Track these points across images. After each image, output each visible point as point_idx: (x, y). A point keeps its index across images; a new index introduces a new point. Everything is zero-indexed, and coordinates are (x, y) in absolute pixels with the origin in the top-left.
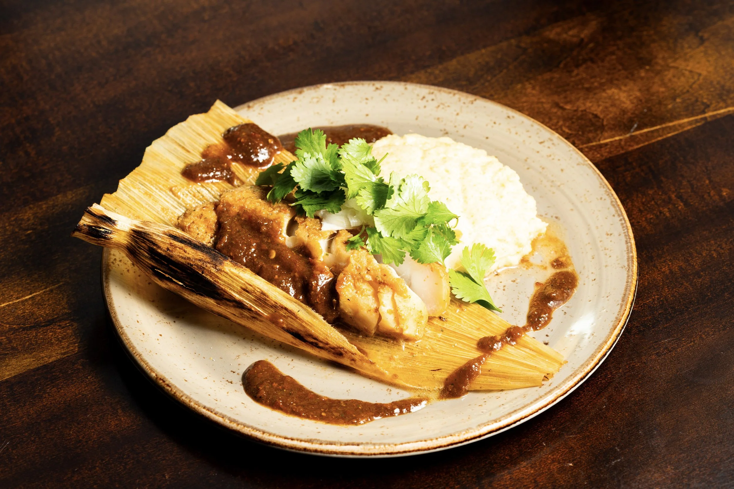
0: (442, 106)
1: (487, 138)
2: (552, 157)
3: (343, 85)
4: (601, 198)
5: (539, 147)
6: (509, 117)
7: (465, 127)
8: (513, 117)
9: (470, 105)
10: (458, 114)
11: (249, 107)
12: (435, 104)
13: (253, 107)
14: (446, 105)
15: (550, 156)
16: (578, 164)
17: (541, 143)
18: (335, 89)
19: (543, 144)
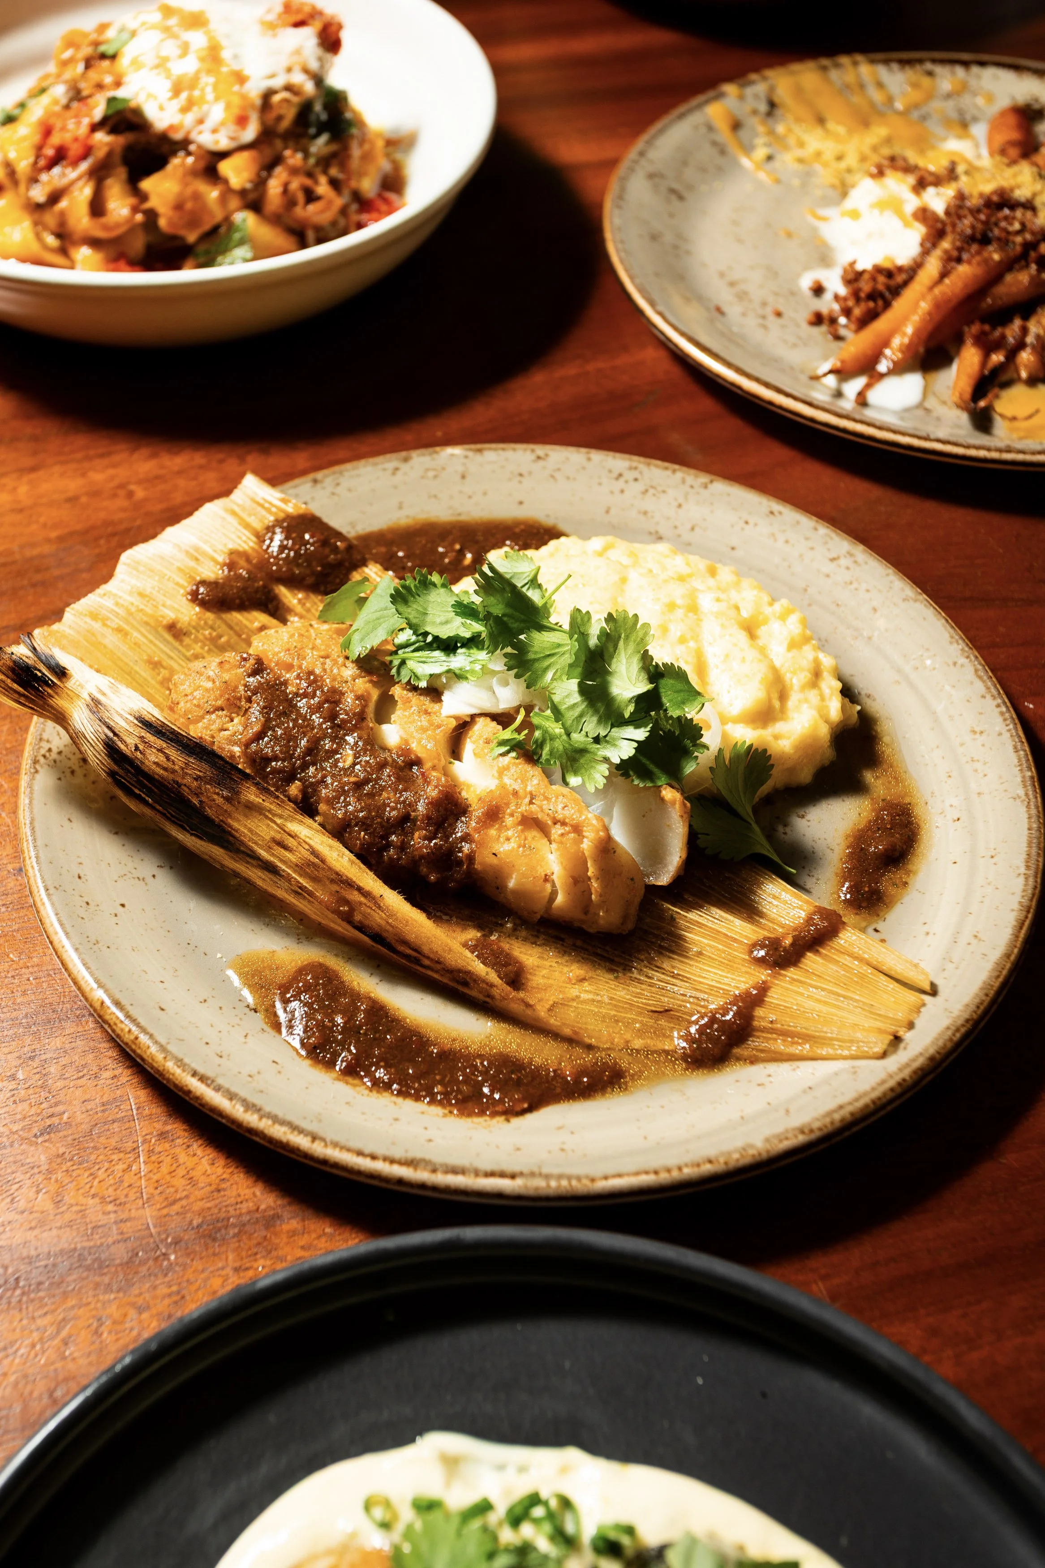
0: (651, 491)
1: (733, 549)
2: (855, 585)
3: (480, 451)
4: (955, 664)
5: (829, 567)
6: (772, 513)
7: (693, 529)
8: (780, 513)
9: (702, 491)
10: (680, 506)
11: (315, 481)
12: (639, 487)
14: (660, 489)
15: (851, 583)
16: (904, 600)
17: (833, 560)
18: (466, 457)
19: (836, 562)
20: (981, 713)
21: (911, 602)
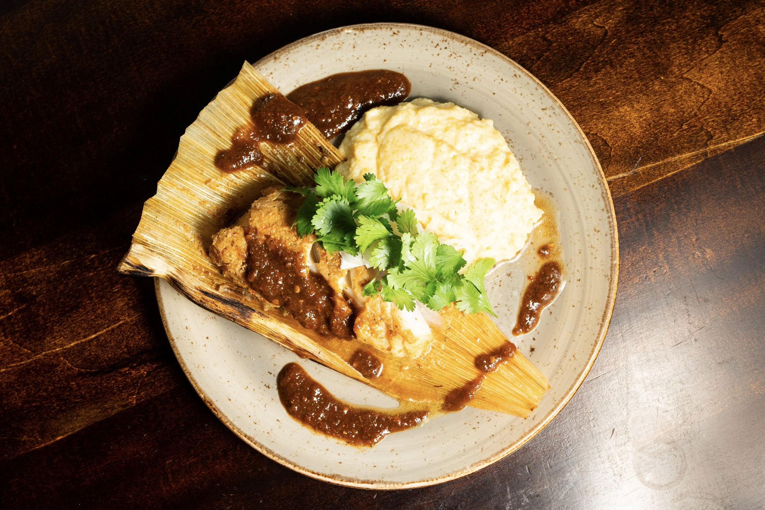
0: (454, 55)
1: (494, 94)
2: (552, 127)
3: (362, 30)
4: (593, 186)
5: (541, 114)
6: (515, 75)
7: (474, 80)
8: (520, 76)
9: (480, 57)
10: (468, 65)
12: (447, 52)
13: (279, 58)
14: (458, 55)
15: (551, 126)
16: (575, 141)
17: (543, 109)
18: (355, 34)
19: (545, 111)
20: (600, 220)
21: (578, 143)
